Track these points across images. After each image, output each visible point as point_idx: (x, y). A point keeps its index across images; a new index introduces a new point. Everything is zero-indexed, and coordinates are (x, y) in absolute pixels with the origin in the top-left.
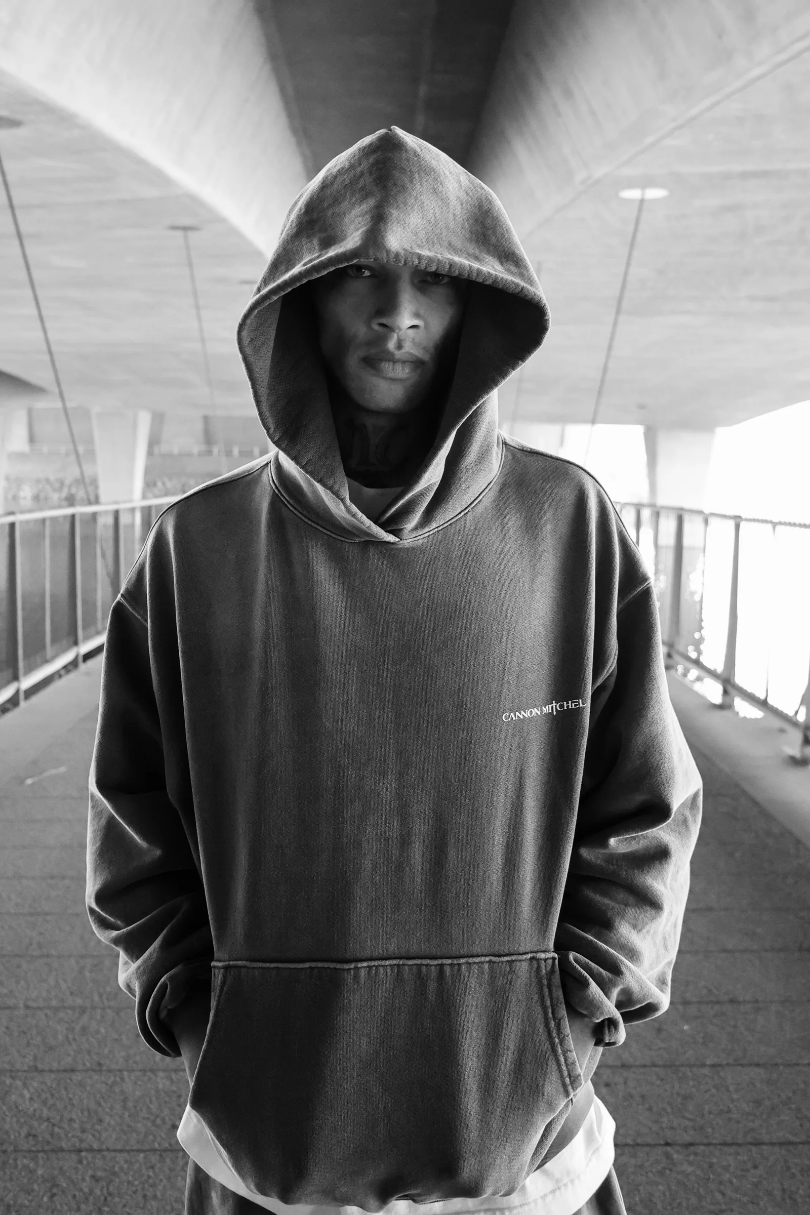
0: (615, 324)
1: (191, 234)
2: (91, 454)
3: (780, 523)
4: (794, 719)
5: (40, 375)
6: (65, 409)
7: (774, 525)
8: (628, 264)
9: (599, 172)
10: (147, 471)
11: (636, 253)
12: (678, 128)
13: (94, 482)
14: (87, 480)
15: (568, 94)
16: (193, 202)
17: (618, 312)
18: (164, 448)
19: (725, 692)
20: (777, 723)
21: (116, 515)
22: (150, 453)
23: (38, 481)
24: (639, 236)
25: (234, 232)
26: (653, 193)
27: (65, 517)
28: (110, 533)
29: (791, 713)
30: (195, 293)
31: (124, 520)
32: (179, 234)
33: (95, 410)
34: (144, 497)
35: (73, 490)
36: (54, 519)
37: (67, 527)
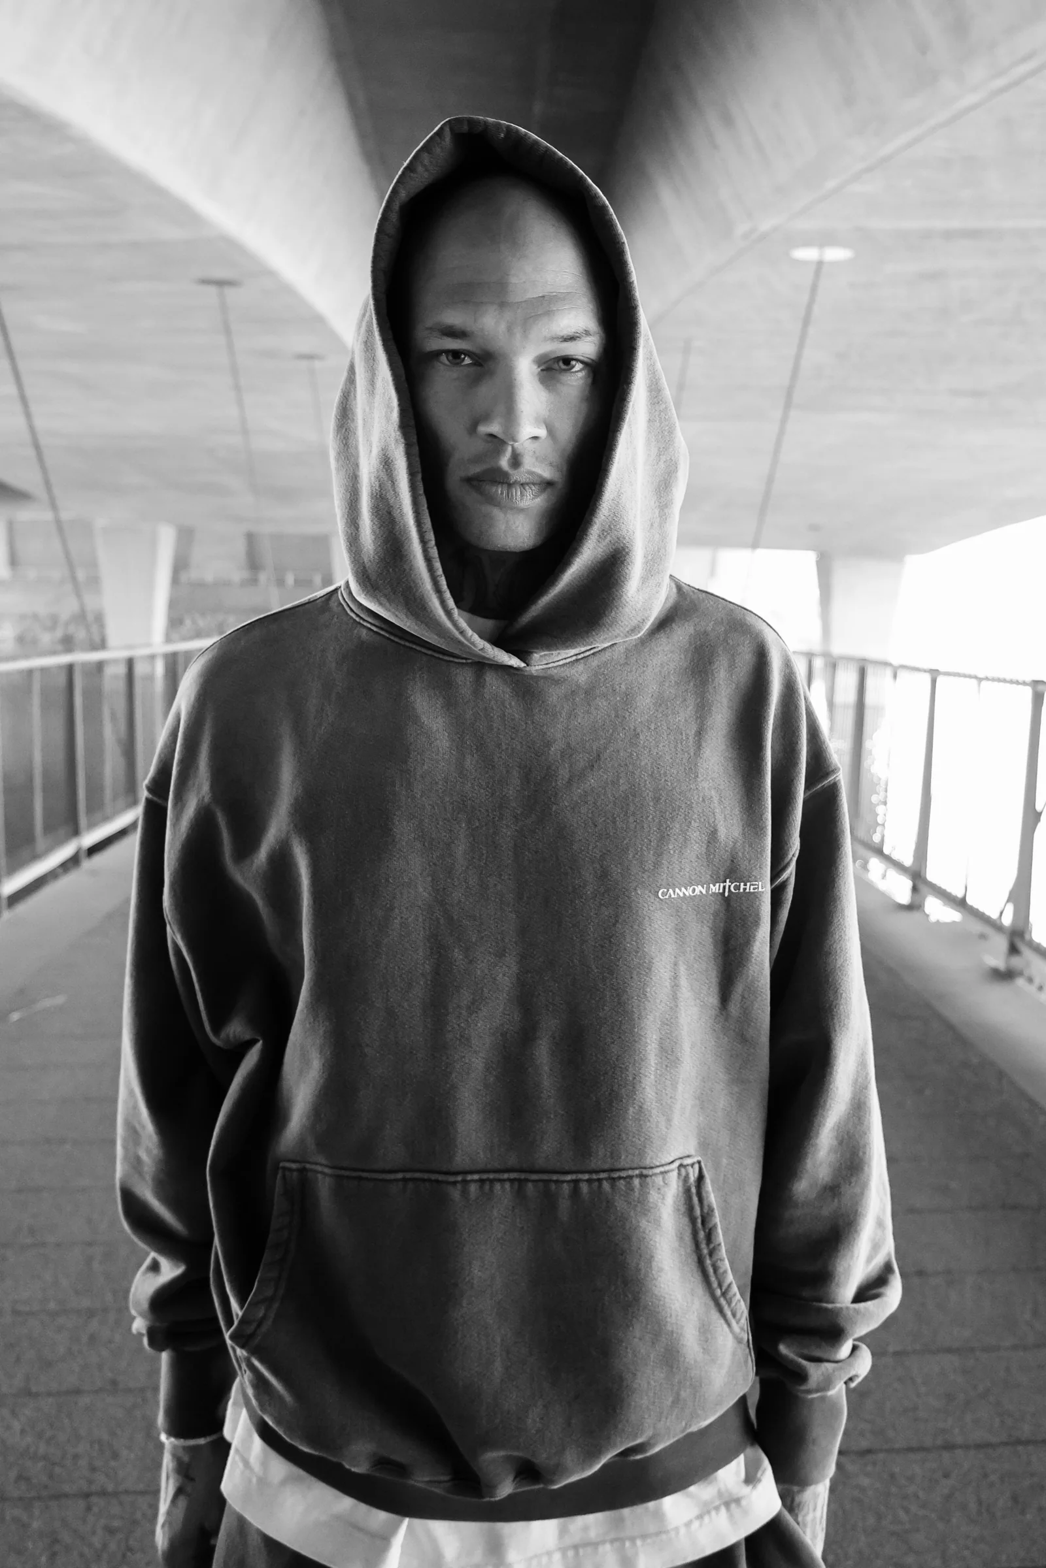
0: (784, 420)
1: (229, 292)
2: (94, 581)
3: (987, 679)
4: (998, 922)
5: (24, 477)
6: (58, 523)
7: (980, 680)
8: (801, 345)
9: (765, 225)
10: (173, 604)
11: (811, 330)
12: (869, 170)
13: (99, 619)
14: (90, 617)
15: (728, 120)
16: (230, 247)
17: (788, 405)
18: (193, 574)
19: (915, 889)
20: (977, 927)
21: (130, 663)
22: (175, 580)
23: (23, 617)
24: (816, 310)
25: (287, 290)
26: (835, 254)
27: (60, 667)
28: (121, 685)
29: (994, 915)
30: (234, 370)
31: (140, 669)
32: (212, 290)
33: (100, 522)
34: (168, 639)
35: (72, 629)
36: (44, 670)
37: (62, 680)
